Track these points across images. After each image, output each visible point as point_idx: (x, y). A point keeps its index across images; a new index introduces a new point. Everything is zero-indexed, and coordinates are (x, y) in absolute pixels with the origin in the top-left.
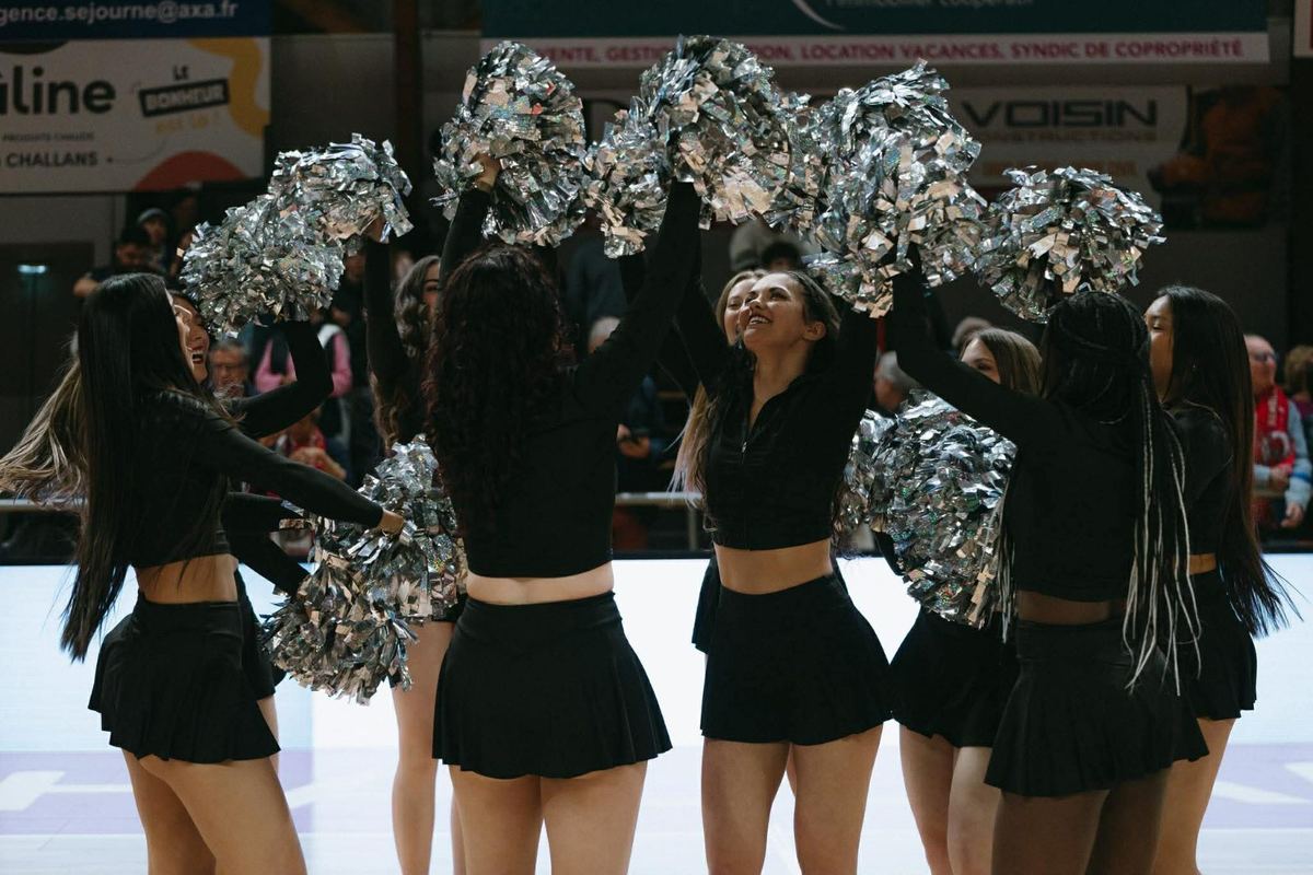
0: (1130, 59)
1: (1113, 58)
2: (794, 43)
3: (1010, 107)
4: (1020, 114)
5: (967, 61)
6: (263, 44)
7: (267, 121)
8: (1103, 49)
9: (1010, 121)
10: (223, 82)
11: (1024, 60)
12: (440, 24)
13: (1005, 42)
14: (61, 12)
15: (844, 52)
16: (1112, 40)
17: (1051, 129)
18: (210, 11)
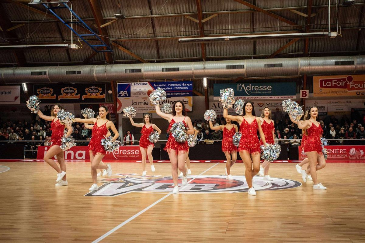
0: (281, 98)
1: (280, 98)
2: (246, 97)
3: (271, 103)
4: (272, 104)
5: (264, 99)
6: (192, 97)
7: (192, 105)
8: (279, 97)
9: (271, 105)
10: (188, 101)
11: (270, 99)
12: (211, 95)
13: (268, 97)
14: (171, 94)
15: (251, 98)
16: (279, 96)
17: (275, 106)
18: (186, 94)
